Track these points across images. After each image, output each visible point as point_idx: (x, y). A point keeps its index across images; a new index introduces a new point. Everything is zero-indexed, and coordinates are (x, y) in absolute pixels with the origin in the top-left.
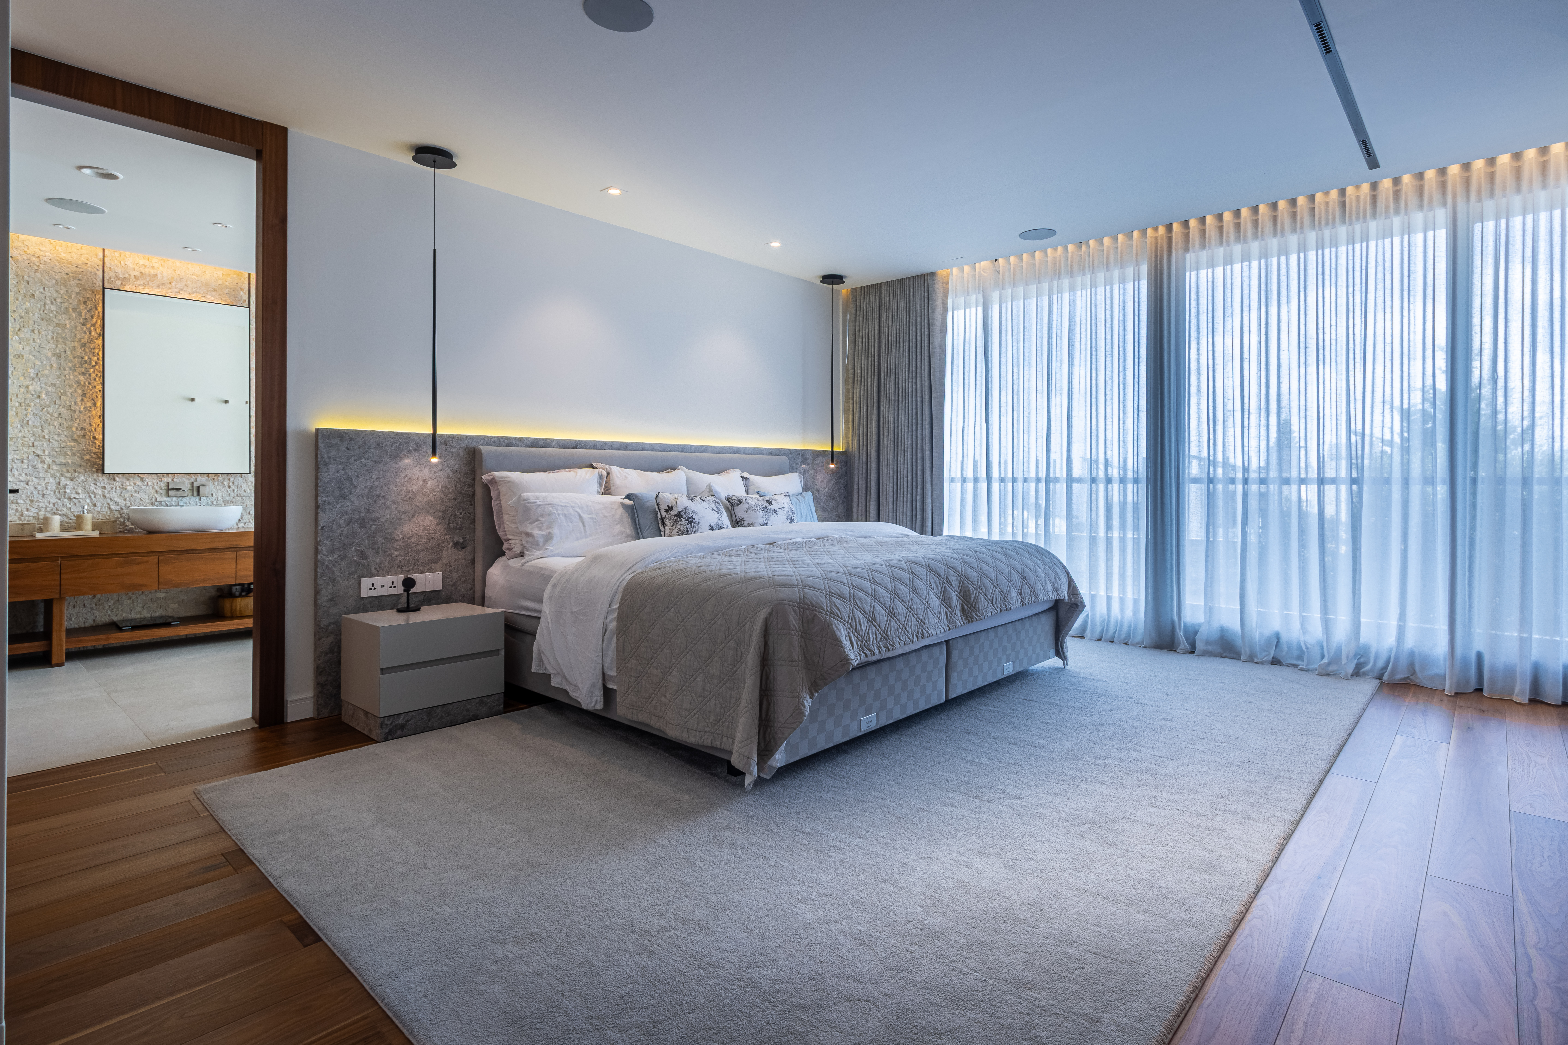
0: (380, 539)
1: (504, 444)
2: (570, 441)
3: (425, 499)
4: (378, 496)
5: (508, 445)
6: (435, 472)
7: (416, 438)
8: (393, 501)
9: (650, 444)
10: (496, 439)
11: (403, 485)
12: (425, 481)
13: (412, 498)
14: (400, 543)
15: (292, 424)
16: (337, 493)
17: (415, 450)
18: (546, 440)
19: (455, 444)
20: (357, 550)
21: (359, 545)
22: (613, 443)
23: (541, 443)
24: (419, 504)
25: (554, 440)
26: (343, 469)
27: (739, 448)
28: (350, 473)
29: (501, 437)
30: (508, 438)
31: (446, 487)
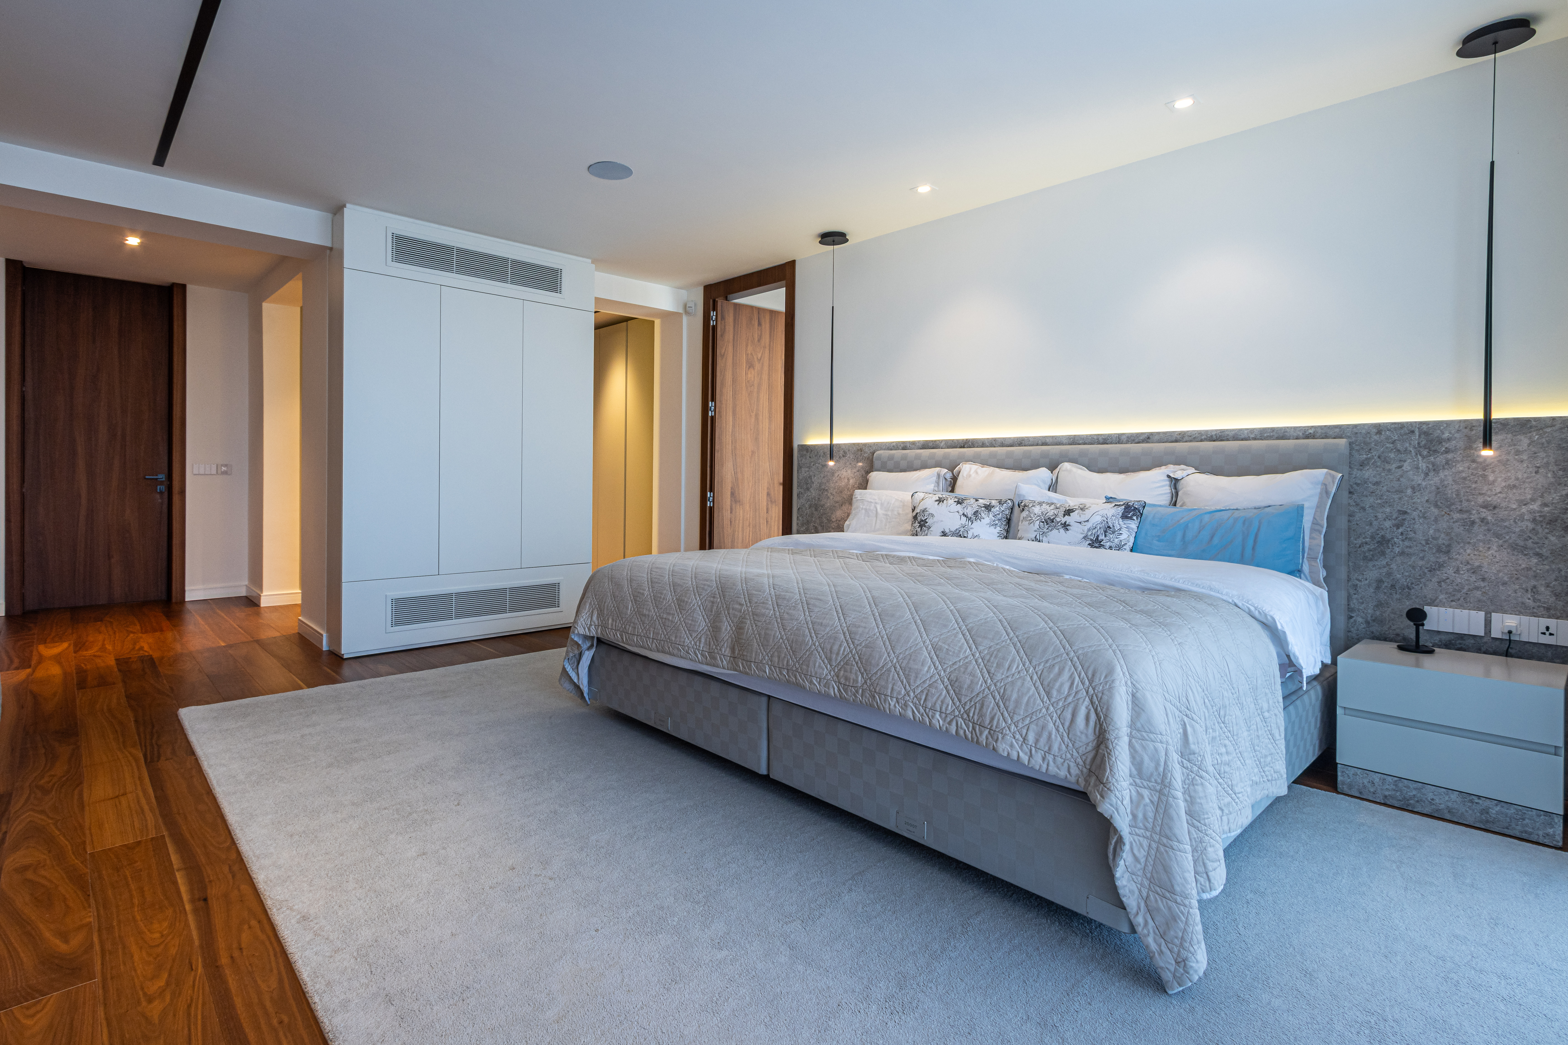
0: (825, 520)
1: (900, 448)
2: (958, 440)
3: (849, 493)
4: (824, 489)
5: (904, 448)
6: (855, 473)
7: (844, 447)
8: (831, 493)
9: (1053, 437)
10: (894, 444)
11: (836, 482)
12: (848, 479)
13: (841, 492)
14: (834, 524)
15: (796, 444)
16: (805, 487)
17: (843, 456)
18: (935, 441)
19: (867, 450)
20: (814, 526)
21: (815, 522)
22: (1004, 439)
23: (930, 445)
24: (845, 497)
25: (942, 441)
26: (808, 471)
27: (1222, 431)
28: (811, 473)
29: (899, 442)
30: (903, 442)
31: (861, 484)
